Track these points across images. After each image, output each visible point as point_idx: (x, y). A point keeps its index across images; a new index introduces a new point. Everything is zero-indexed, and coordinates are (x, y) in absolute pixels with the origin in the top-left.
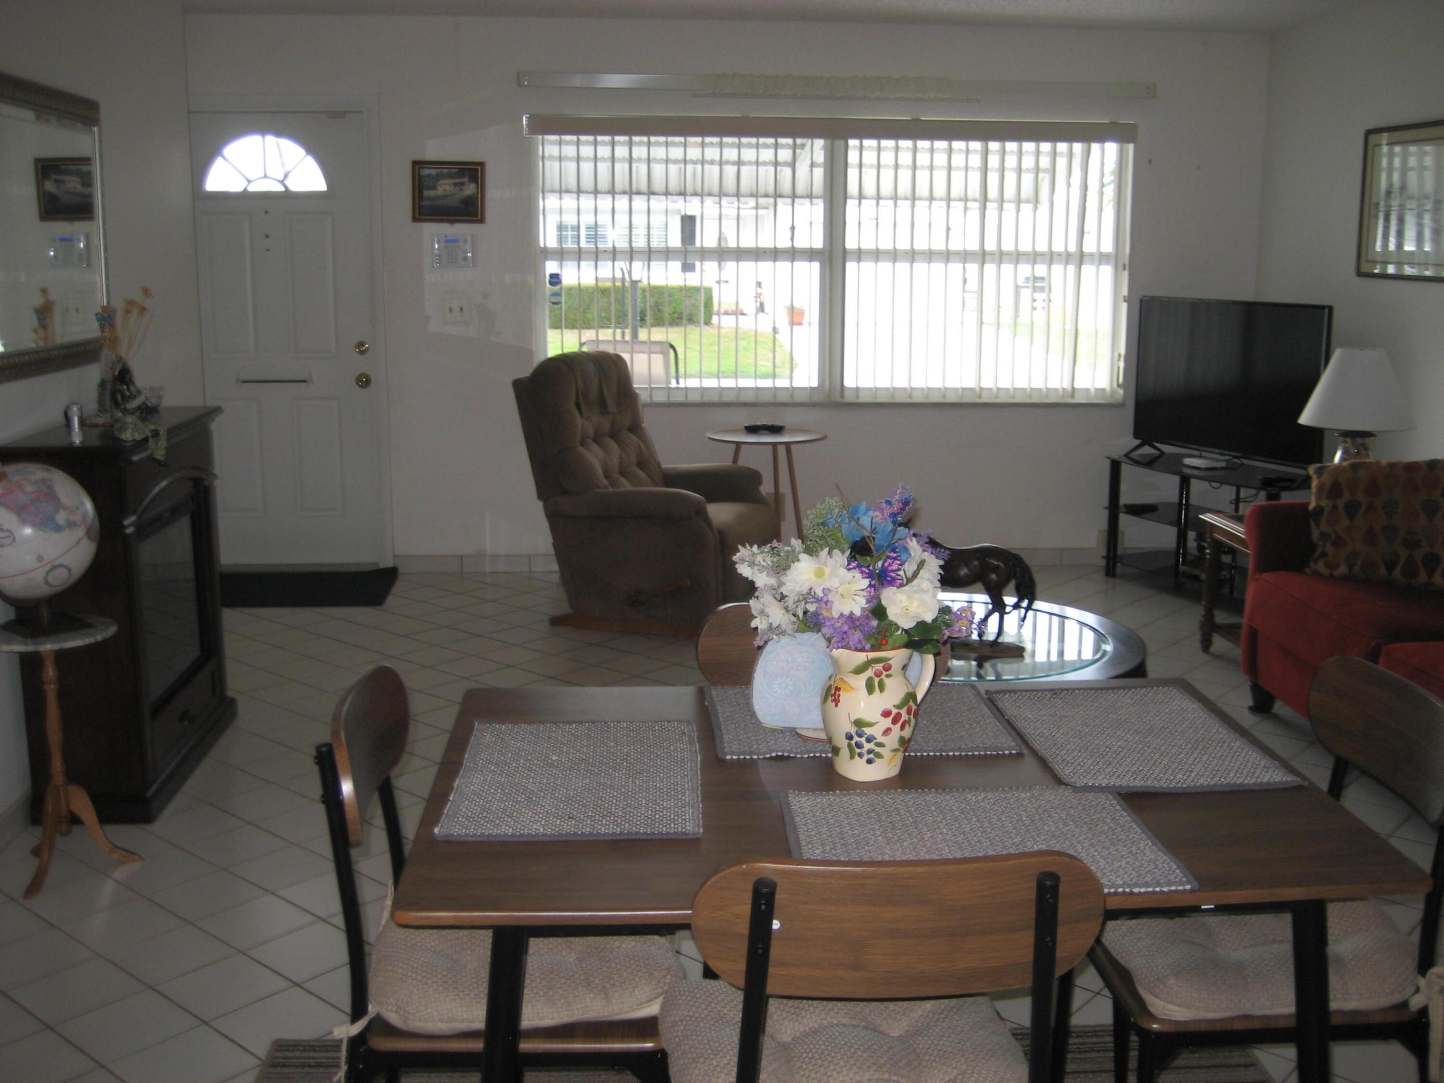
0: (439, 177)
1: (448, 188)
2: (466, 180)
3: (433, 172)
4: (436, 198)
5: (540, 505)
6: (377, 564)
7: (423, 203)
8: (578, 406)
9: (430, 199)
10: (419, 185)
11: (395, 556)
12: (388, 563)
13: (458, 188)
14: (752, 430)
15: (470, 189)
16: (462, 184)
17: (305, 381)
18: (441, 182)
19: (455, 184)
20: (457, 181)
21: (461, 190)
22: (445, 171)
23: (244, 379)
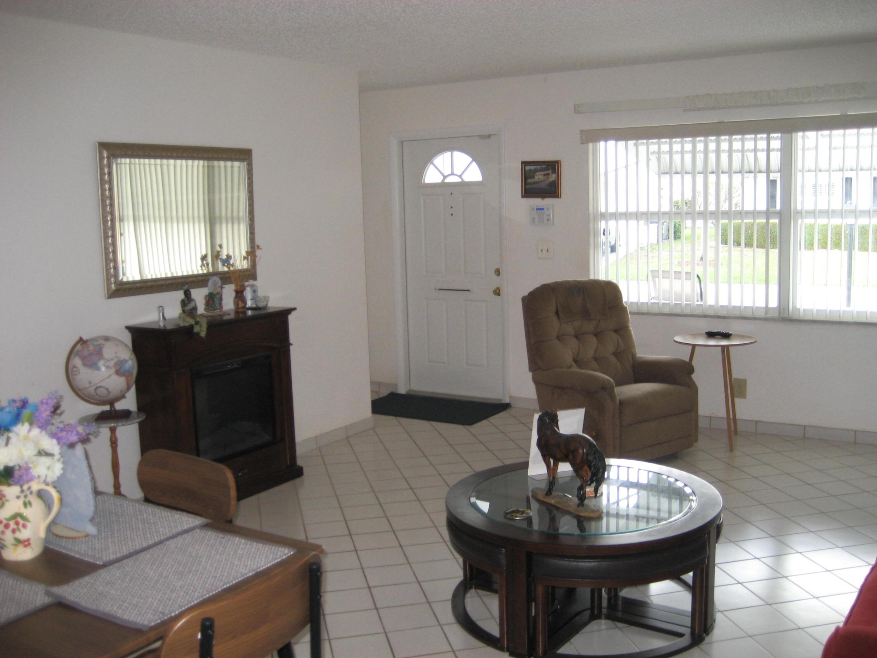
0: (536, 171)
1: (541, 177)
2: (550, 172)
3: (532, 168)
4: (535, 183)
5: (530, 375)
6: (501, 400)
7: (527, 187)
8: (557, 313)
9: (530, 184)
10: (526, 176)
11: (511, 397)
12: (507, 400)
13: (546, 177)
14: (711, 335)
15: (553, 177)
16: (548, 174)
17: (468, 290)
18: (537, 174)
19: (545, 175)
20: (546, 172)
21: (548, 178)
22: (539, 167)
23: (440, 288)
